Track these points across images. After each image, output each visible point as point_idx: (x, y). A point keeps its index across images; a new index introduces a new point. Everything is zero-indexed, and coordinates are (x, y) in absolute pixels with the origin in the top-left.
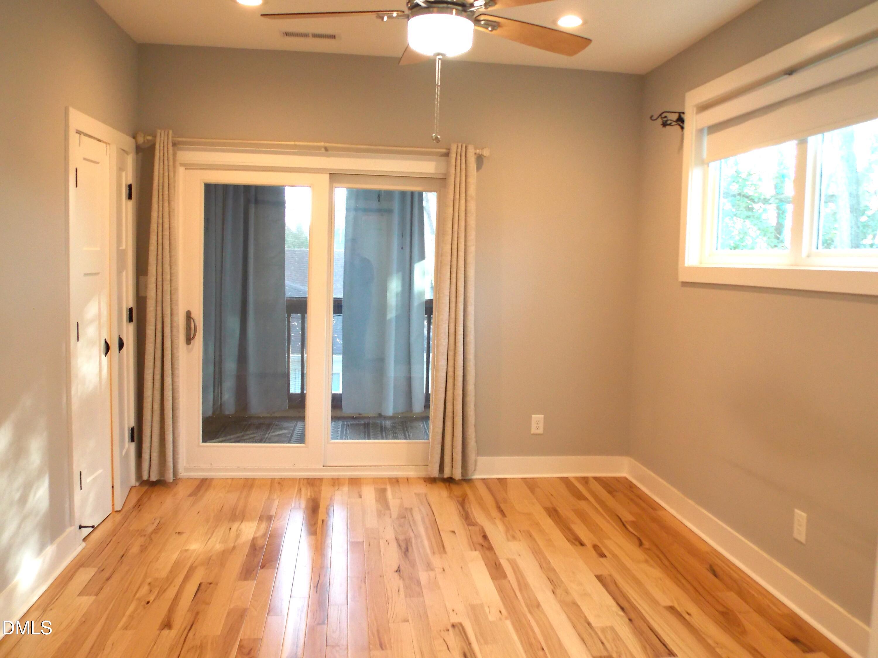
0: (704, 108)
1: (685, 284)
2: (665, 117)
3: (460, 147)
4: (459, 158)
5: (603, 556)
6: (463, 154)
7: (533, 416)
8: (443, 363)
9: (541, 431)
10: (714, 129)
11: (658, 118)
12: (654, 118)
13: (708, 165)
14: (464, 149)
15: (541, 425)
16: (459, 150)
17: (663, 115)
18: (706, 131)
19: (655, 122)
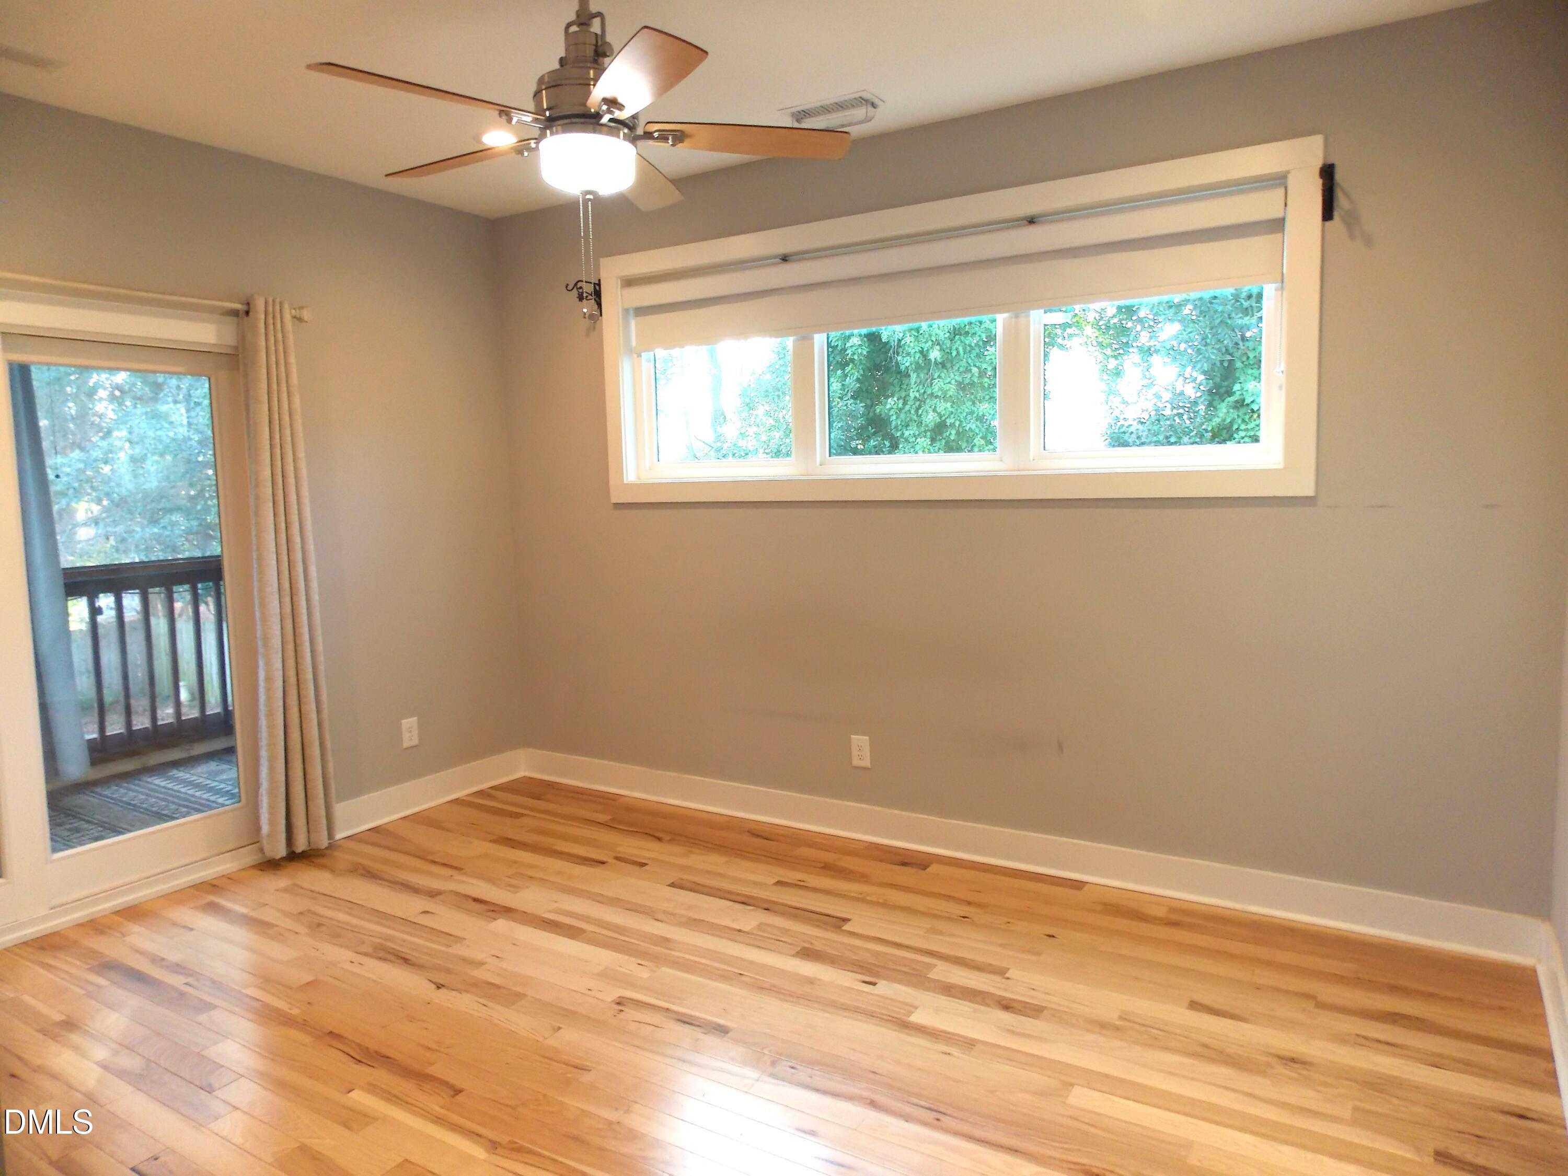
0: (629, 282)
1: (619, 506)
2: (581, 288)
3: (271, 302)
4: (270, 321)
5: (643, 865)
6: (278, 316)
7: (404, 721)
8: (278, 664)
9: (415, 741)
10: (641, 311)
11: (574, 287)
12: (570, 288)
13: (639, 356)
14: (278, 308)
15: (415, 733)
16: (270, 309)
17: (579, 285)
18: (631, 312)
19: (570, 292)
